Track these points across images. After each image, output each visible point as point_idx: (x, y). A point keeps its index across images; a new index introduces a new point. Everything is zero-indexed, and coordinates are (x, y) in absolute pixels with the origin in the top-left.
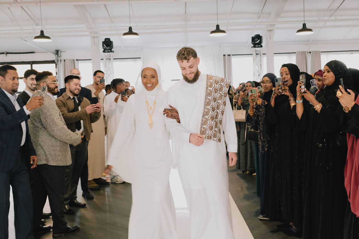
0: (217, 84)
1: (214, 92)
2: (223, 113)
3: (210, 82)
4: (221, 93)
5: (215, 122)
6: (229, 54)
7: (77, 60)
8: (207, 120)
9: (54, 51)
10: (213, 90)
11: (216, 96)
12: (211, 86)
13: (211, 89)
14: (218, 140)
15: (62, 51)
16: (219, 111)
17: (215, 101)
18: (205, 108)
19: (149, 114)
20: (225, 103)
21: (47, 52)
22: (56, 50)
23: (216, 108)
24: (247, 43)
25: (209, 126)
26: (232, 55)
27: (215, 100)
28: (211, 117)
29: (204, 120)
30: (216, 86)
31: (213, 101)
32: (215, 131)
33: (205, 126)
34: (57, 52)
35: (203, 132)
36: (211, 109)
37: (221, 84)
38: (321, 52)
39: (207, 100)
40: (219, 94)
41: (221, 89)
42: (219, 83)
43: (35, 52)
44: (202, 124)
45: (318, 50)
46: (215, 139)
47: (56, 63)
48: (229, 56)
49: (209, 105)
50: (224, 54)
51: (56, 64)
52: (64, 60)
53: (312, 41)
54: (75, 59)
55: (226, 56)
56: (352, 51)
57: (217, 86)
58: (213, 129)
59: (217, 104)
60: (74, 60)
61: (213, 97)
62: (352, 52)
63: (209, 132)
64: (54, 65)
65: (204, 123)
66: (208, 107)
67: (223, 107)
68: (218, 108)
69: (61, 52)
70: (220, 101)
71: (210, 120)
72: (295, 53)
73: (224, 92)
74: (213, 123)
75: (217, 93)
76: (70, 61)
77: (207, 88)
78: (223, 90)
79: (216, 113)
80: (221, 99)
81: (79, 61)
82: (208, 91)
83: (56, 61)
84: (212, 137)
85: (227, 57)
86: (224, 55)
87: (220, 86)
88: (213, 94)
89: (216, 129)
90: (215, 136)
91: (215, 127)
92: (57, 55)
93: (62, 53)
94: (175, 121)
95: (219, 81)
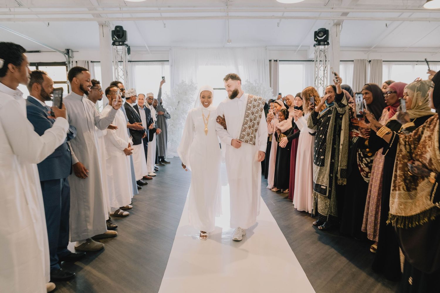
0: (255, 101)
1: (253, 107)
2: (258, 124)
3: (251, 100)
4: (258, 108)
5: (251, 130)
6: (275, 59)
7: (91, 62)
8: (246, 128)
9: (64, 51)
10: (252, 106)
11: (254, 110)
12: (251, 103)
13: (250, 105)
14: (253, 144)
15: (74, 51)
16: (256, 122)
17: (252, 115)
18: (245, 119)
19: (205, 124)
20: (260, 117)
21: (55, 51)
22: (66, 49)
23: (253, 120)
24: (298, 46)
25: (247, 133)
26: (279, 61)
27: (253, 113)
28: (249, 126)
29: (243, 128)
30: (254, 103)
31: (251, 114)
32: (252, 137)
33: (244, 133)
34: (68, 52)
35: (242, 137)
36: (249, 120)
37: (259, 101)
38: (383, 61)
39: (247, 114)
40: (256, 109)
41: (258, 106)
42: (257, 101)
43: (41, 51)
44: (242, 131)
45: (380, 59)
46: (251, 143)
47: (67, 65)
48: (275, 62)
49: (248, 117)
50: (270, 59)
51: (67, 67)
52: (76, 62)
53: (375, 47)
54: (90, 60)
55: (273, 61)
56: (418, 61)
57: (256, 103)
58: (250, 135)
59: (254, 117)
60: (88, 62)
61: (251, 111)
62: (417, 63)
63: (246, 138)
64: (65, 67)
65: (243, 130)
66: (247, 119)
67: (259, 119)
68: (255, 119)
69: (72, 51)
70: (256, 115)
71: (248, 128)
72: (353, 61)
73: (260, 108)
74: (250, 131)
75: (255, 108)
76: (83, 63)
77: (247, 104)
78: (260, 107)
79: (253, 123)
80: (258, 113)
81: (95, 63)
82: (248, 107)
83: (66, 63)
84: (249, 141)
85: (274, 63)
86: (270, 61)
87: (258, 103)
88: (252, 109)
89: (252, 135)
90: (251, 140)
91: (251, 134)
92: (67, 56)
93: (74, 53)
94: (222, 127)
95: (257, 100)
